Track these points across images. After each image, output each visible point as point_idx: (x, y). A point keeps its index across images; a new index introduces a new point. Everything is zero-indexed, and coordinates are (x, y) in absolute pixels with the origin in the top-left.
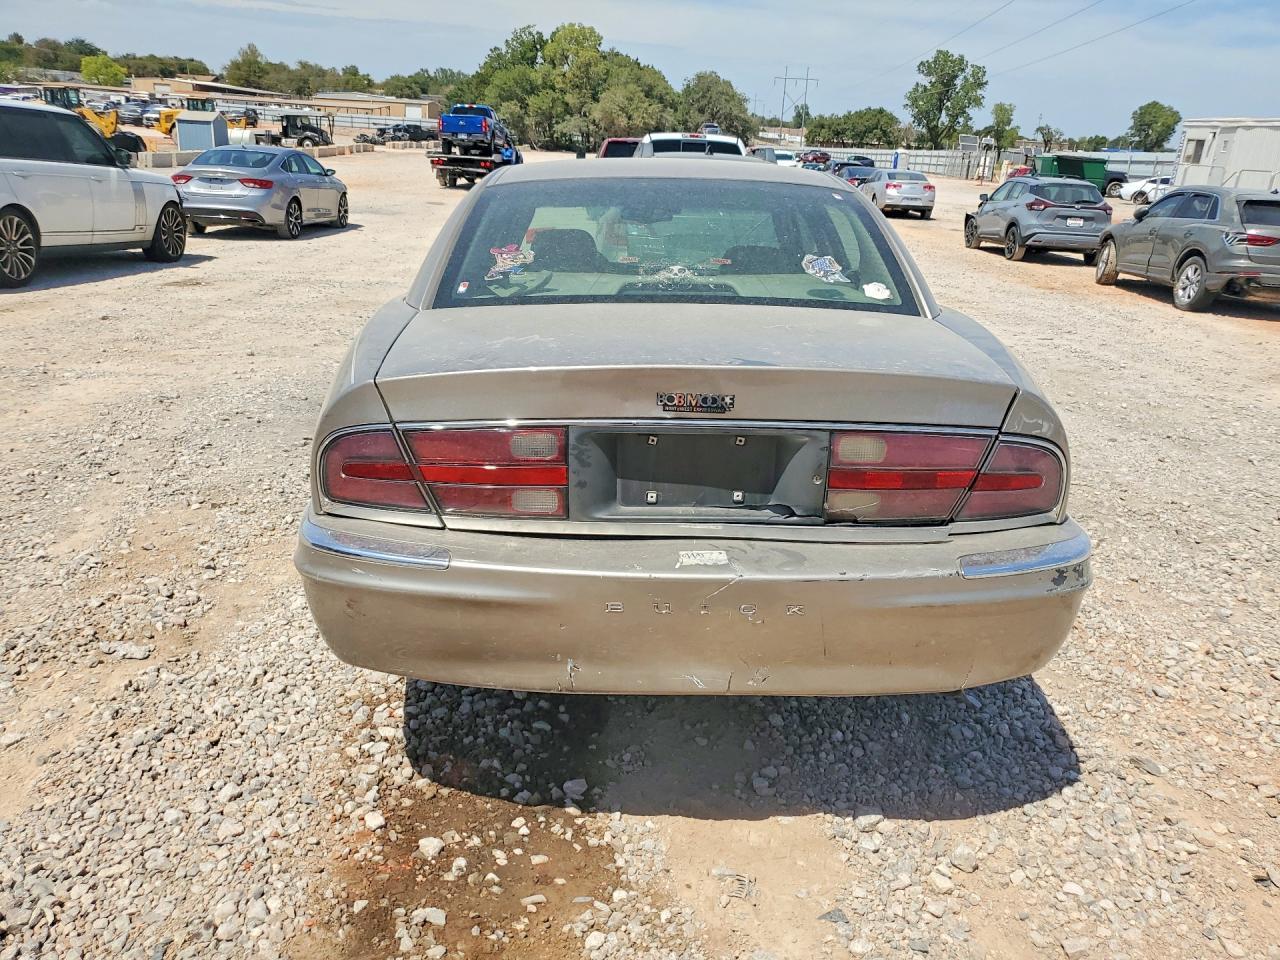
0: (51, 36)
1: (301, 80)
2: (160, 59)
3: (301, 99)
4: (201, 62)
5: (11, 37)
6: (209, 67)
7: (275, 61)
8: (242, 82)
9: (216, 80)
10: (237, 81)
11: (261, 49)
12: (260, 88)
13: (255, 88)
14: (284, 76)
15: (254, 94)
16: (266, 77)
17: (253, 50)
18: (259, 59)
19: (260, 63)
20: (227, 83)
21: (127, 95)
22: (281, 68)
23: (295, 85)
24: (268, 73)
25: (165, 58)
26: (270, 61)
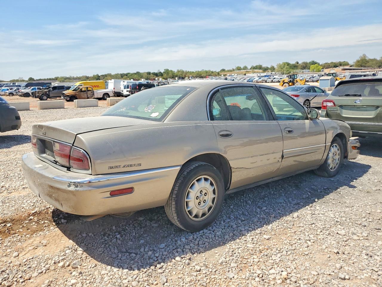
0: (305, 61)
1: (380, 63)
2: (334, 63)
3: (380, 69)
4: (347, 62)
5: (296, 63)
6: (349, 63)
7: (372, 58)
8: (359, 66)
9: (351, 66)
10: (358, 66)
11: (367, 55)
12: (365, 67)
13: (364, 67)
14: (374, 62)
15: (361, 69)
16: (368, 63)
17: (364, 55)
18: (366, 58)
19: (366, 59)
20: (354, 67)
21: (318, 74)
22: (374, 60)
23: (378, 65)
24: (369, 62)
25: (336, 62)
26: (370, 58)
